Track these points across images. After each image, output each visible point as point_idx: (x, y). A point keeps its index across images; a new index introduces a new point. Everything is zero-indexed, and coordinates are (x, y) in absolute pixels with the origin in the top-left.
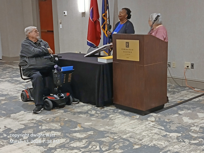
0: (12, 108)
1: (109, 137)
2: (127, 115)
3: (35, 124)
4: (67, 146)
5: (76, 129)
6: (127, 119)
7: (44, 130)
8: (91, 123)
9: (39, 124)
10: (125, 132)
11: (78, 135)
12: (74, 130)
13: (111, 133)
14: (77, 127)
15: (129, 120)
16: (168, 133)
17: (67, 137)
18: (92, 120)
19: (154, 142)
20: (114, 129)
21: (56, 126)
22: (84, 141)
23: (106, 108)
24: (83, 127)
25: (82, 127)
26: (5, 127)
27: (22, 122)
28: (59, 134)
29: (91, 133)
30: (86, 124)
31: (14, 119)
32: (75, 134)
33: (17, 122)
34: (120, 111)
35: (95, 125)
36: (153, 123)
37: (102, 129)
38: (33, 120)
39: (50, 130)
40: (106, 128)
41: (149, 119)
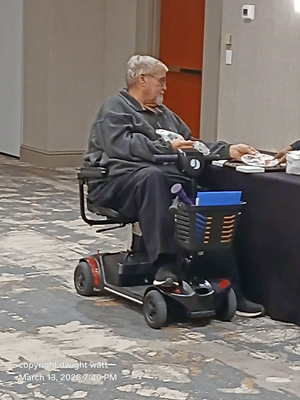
0: (44, 310)
5: (238, 391)
9: (124, 363)
27: (71, 353)
33: (57, 351)
38: (105, 349)
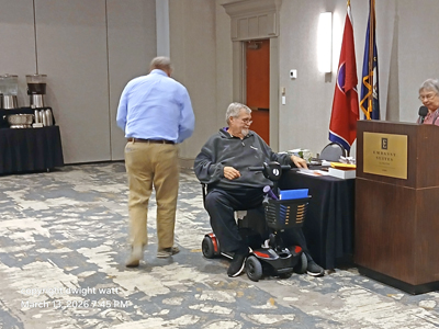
2: (377, 291)
5: (264, 307)
6: (376, 298)
7: (203, 302)
8: (296, 299)
9: (198, 289)
11: (262, 319)
12: (258, 307)
13: (330, 322)
14: (265, 303)
15: (378, 300)
17: (241, 319)
18: (300, 294)
20: (338, 315)
21: (228, 296)
23: (338, 273)
24: (278, 306)
26: (136, 288)
27: (167, 284)
28: (227, 311)
29: (289, 317)
30: (286, 299)
31: (156, 276)
32: (256, 316)
34: (366, 280)
35: (303, 304)
36: (428, 313)
37: (314, 313)
38: (189, 280)
39: (213, 303)
40: (323, 312)
41: (422, 303)
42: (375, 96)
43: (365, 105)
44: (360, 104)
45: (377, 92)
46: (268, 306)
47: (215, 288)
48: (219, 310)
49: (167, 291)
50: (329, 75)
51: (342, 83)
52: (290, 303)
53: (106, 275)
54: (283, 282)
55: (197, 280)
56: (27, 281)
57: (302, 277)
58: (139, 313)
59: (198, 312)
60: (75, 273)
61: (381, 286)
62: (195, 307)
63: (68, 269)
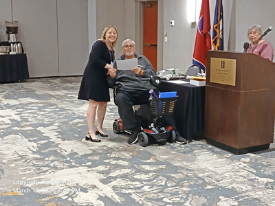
1: (181, 173)
2: (216, 153)
3: (105, 150)
4: (129, 177)
5: (148, 161)
6: (215, 156)
7: (112, 158)
8: (168, 157)
9: (110, 151)
10: (203, 171)
11: (147, 167)
12: (145, 161)
13: (187, 170)
14: (149, 159)
15: (216, 157)
16: (257, 178)
17: (134, 168)
18: (171, 154)
19: (234, 185)
20: (192, 166)
21: (127, 155)
22: (151, 174)
23: (194, 142)
24: (158, 161)
25: (155, 159)
26: (72, 150)
27: (91, 148)
28: (126, 163)
29: (163, 167)
30: (161, 157)
31: (85, 143)
32: (143, 166)
33: (86, 147)
34: (210, 147)
35: (172, 159)
36: (245, 165)
37: (178, 164)
38: (104, 146)
39: (118, 159)
40: (183, 164)
41: (242, 159)
42: (221, 37)
43: (215, 43)
44: (212, 42)
45: (223, 34)
46: (151, 160)
47: (119, 150)
48: (121, 162)
49: (91, 152)
50: (194, 24)
51: (201, 29)
52: (164, 159)
53: (54, 142)
54: (161, 147)
55: (109, 146)
56: (6, 145)
57: (172, 144)
58: (73, 164)
59: (109, 164)
60: (35, 141)
61: (219, 150)
62: (107, 161)
63: (31, 139)
